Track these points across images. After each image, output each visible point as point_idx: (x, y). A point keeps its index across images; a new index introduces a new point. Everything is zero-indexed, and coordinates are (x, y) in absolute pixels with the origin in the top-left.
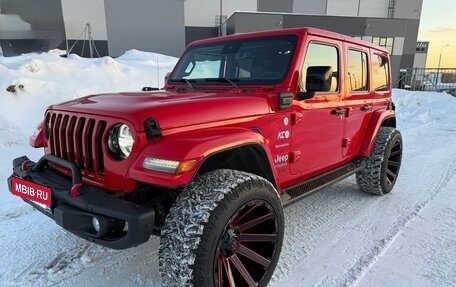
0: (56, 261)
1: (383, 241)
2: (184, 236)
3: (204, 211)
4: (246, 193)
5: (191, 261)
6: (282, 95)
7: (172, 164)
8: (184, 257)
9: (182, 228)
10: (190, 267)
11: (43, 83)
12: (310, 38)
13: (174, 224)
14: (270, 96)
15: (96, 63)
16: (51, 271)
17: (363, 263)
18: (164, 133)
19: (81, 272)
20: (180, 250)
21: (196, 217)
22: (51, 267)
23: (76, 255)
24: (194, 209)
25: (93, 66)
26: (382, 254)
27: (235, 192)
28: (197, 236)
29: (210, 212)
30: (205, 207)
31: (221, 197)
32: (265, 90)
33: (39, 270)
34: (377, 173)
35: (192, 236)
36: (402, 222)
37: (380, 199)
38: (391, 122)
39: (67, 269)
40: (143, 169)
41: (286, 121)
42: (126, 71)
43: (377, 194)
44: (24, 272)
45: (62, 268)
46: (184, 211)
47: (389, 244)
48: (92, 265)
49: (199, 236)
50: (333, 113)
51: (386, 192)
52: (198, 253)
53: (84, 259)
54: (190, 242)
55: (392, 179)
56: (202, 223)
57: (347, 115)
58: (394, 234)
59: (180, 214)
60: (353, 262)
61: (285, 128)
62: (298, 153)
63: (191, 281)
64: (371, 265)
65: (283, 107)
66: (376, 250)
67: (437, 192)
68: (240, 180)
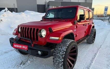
0: (22, 63)
1: (96, 54)
2: (60, 55)
3: (64, 48)
4: (72, 44)
5: (63, 60)
6: (75, 21)
7: (57, 38)
8: (60, 59)
9: (59, 53)
10: (62, 61)
11: (7, 19)
12: (79, 8)
13: (57, 52)
14: (72, 21)
15: (19, 14)
16: (22, 65)
17: (93, 59)
18: (53, 31)
19: (29, 65)
20: (59, 58)
21: (63, 50)
22: (21, 64)
23: (26, 61)
24: (61, 48)
25: (19, 15)
26: (96, 57)
27: (70, 44)
28: (63, 54)
29: (66, 49)
30: (65, 48)
31: (68, 45)
32: (70, 20)
33: (19, 65)
34: (91, 38)
35: (62, 54)
36: (99, 49)
37: (92, 44)
38: (93, 27)
39: (25, 64)
40: (50, 39)
41: (75, 27)
42: (27, 16)
43: (91, 43)
44: (15, 66)
45: (24, 64)
46: (59, 49)
47: (97, 54)
48: (31, 63)
49: (64, 54)
50: (84, 25)
51: (93, 43)
52: (64, 58)
53: (29, 62)
54: (62, 56)
55: (94, 40)
56: (64, 51)
57: (86, 26)
58: (98, 52)
59: (58, 50)
60: (91, 59)
61: (75, 29)
62: (77, 34)
63: (63, 65)
64: (95, 59)
65: (75, 24)
66: (95, 56)
67: (104, 42)
68: (71, 41)
